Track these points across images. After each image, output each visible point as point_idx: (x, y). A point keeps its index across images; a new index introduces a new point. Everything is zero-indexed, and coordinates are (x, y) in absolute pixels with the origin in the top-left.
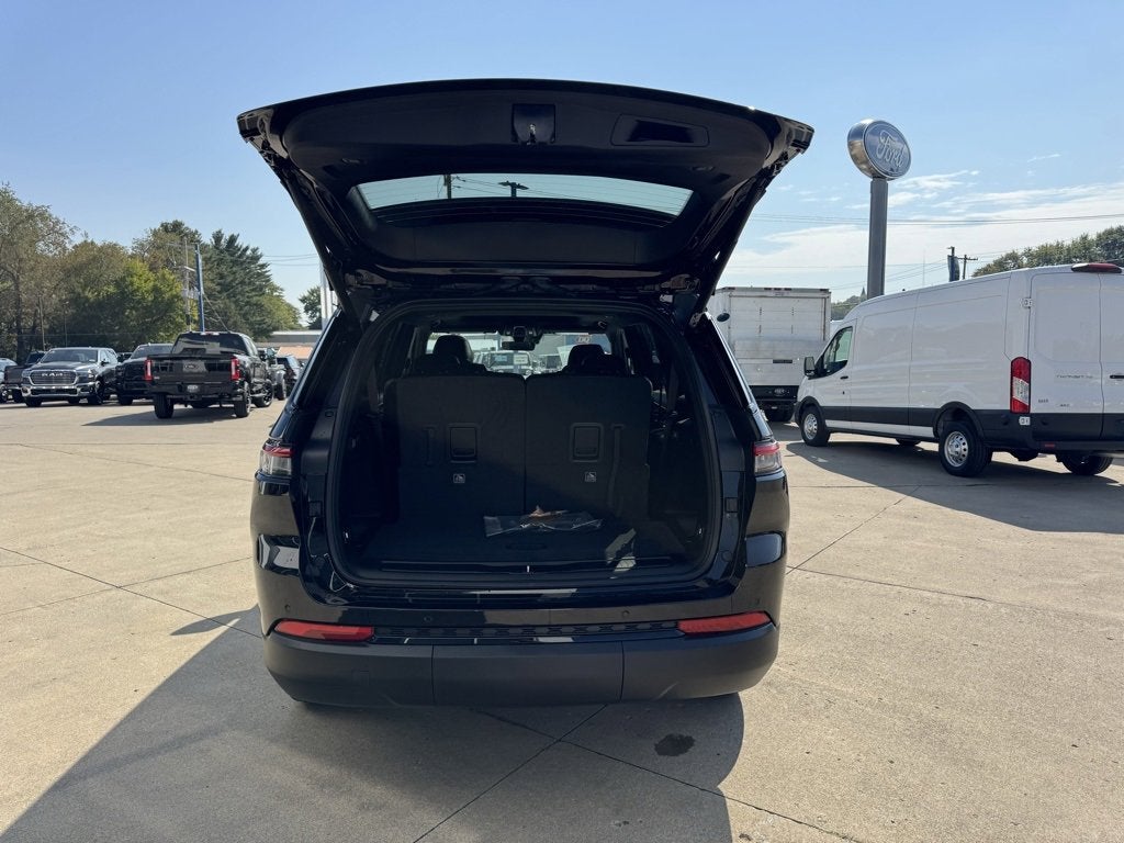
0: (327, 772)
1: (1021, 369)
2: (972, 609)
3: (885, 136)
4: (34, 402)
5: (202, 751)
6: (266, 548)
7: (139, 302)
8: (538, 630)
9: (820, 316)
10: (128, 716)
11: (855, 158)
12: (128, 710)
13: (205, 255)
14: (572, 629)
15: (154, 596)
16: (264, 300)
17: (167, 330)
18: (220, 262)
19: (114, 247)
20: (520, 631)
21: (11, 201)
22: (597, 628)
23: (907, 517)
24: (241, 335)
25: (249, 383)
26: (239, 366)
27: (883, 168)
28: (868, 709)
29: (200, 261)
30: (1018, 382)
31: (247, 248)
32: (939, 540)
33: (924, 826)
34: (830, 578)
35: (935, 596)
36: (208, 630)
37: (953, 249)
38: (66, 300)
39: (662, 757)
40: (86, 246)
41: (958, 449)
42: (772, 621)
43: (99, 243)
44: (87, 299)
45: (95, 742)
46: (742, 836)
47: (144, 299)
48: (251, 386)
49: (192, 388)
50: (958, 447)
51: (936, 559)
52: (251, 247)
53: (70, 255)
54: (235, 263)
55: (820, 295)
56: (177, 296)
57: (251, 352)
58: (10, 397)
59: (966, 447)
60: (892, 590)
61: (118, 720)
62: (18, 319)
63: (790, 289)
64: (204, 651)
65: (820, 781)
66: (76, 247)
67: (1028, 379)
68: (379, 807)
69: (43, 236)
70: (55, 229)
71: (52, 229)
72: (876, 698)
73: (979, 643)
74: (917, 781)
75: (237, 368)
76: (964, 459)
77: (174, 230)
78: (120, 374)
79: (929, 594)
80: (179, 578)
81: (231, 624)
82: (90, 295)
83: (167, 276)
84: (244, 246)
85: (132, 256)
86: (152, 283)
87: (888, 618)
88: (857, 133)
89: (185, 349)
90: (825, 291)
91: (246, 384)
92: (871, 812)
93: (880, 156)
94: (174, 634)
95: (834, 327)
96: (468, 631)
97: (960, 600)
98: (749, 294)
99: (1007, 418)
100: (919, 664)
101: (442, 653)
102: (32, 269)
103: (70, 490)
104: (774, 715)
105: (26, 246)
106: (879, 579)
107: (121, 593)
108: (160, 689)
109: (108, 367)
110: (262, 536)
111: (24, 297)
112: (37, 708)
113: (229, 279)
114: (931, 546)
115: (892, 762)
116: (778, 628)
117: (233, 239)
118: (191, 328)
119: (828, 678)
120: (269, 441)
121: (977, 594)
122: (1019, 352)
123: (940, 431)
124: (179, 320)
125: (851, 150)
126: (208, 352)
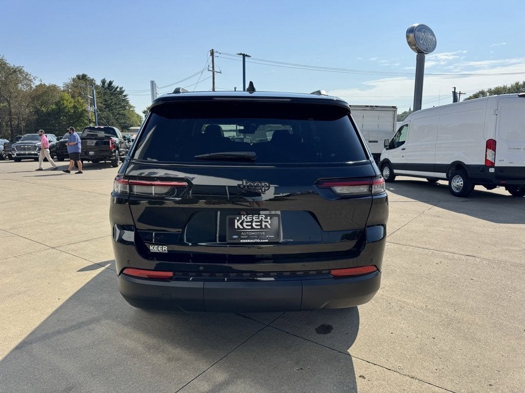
0: (151, 341)
1: (491, 145)
2: (469, 261)
3: (425, 32)
4: (18, 160)
5: (90, 330)
6: (118, 231)
7: (67, 113)
8: (258, 274)
9: (391, 120)
10: (54, 312)
11: (409, 43)
12: (54, 309)
13: (97, 91)
14: (275, 274)
15: (70, 252)
16: (126, 112)
17: (80, 126)
18: (105, 93)
19: (54, 86)
20: (249, 274)
21: (5, 64)
22: (289, 273)
23: (434, 216)
24: (114, 128)
25: (118, 150)
26: (114, 143)
27: (422, 48)
28: (421, 311)
29: (95, 93)
30: (490, 152)
31: (117, 87)
32: (450, 227)
33: (452, 372)
34: (399, 245)
35: (451, 255)
36: (95, 269)
37: (455, 88)
38: (33, 112)
39: (318, 335)
40: (41, 86)
41: (458, 184)
42: (378, 270)
43: (47, 84)
44: (42, 111)
45: (38, 325)
46: (360, 376)
47: (69, 111)
48: (119, 152)
49: (91, 153)
50: (458, 182)
51: (450, 237)
52: (119, 87)
53: (33, 91)
54: (112, 94)
55: (391, 109)
56: (85, 110)
57: (119, 136)
58: (7, 157)
59: (462, 182)
60: (429, 251)
61: (50, 314)
62: (11, 120)
63: (378, 106)
64: (93, 279)
65: (398, 348)
66: (36, 86)
67: (494, 150)
68: (178, 360)
69: (21, 81)
70: (26, 77)
71: (25, 78)
72: (424, 306)
73: (474, 278)
74: (447, 349)
75: (112, 144)
76: (461, 188)
77: (82, 79)
78: (58, 146)
79: (447, 254)
80: (82, 244)
81: (107, 266)
82: (44, 109)
83: (80, 100)
84: (116, 86)
85: (64, 91)
86: (73, 104)
87: (428, 265)
88: (411, 31)
89: (88, 135)
90: (394, 107)
91: (117, 151)
92: (425, 364)
93: (421, 42)
94: (78, 271)
95: (398, 125)
96: (221, 274)
97: (463, 257)
98: (358, 108)
99: (483, 169)
100: (445, 289)
101: (209, 285)
102: (16, 97)
103: (32, 201)
104: (374, 314)
105: (13, 86)
106: (423, 246)
107: (54, 250)
108: (70, 298)
109: (52, 143)
110: (116, 225)
111: (13, 110)
112: (10, 307)
113: (109, 102)
114: (447, 230)
115: (434, 338)
116: (381, 273)
117: (111, 83)
118: (92, 125)
119: (400, 295)
120: (118, 176)
121: (470, 254)
122: (491, 136)
123: (450, 175)
124: (86, 121)
125: (407, 39)
126: (99, 136)
